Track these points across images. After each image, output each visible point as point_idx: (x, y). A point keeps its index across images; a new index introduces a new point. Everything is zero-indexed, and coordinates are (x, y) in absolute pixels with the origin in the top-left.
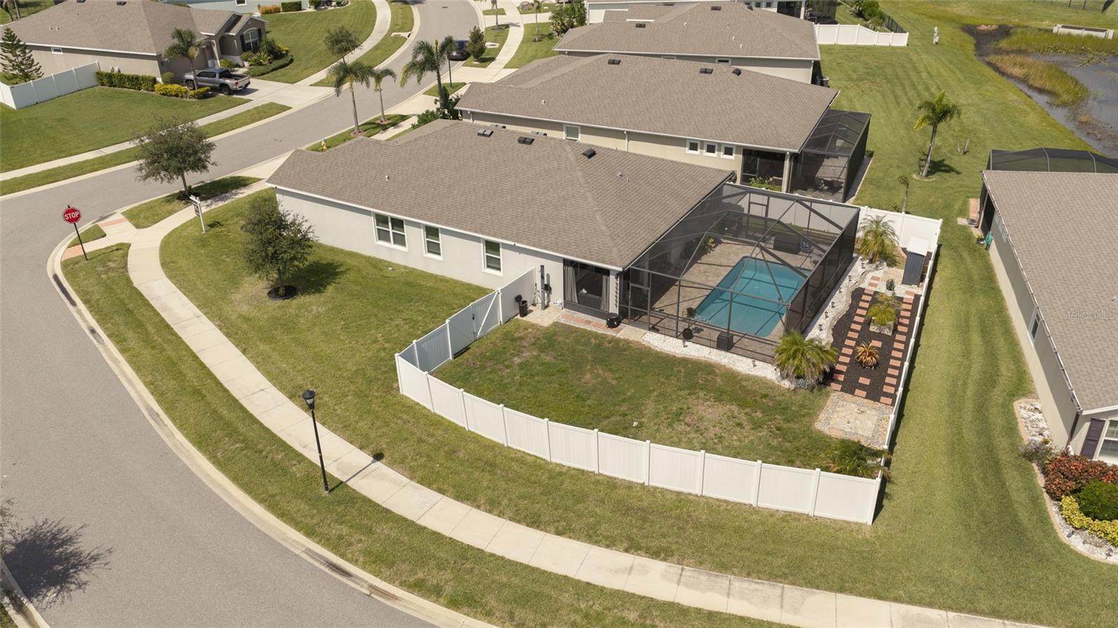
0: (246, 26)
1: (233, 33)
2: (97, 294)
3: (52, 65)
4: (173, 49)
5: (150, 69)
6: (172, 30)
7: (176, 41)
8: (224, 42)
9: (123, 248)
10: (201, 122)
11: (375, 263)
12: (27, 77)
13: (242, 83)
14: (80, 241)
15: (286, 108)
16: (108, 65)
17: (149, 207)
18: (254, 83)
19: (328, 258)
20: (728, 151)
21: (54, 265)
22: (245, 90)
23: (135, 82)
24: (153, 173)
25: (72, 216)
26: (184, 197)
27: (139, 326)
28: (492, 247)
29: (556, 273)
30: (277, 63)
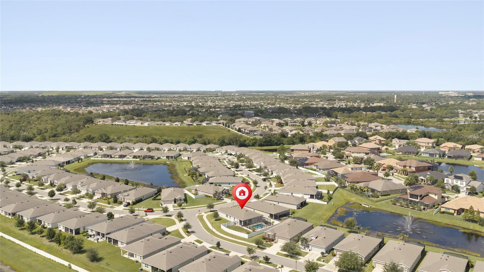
0: (226, 190)
1: (224, 191)
2: (200, 218)
3: (200, 193)
4: (215, 193)
5: (212, 195)
6: (215, 191)
7: (215, 192)
8: (222, 192)
9: (203, 215)
10: (214, 204)
11: (225, 219)
12: (197, 195)
13: (223, 198)
14: (199, 214)
15: (227, 203)
16: (207, 194)
17: (206, 212)
18: (224, 198)
19: (221, 218)
20: (268, 214)
21: (196, 216)
22: (223, 199)
23: (210, 197)
24: (208, 208)
25: (199, 211)
26: (211, 211)
27: (203, 221)
28: (234, 218)
29: (239, 221)
30: (229, 196)
